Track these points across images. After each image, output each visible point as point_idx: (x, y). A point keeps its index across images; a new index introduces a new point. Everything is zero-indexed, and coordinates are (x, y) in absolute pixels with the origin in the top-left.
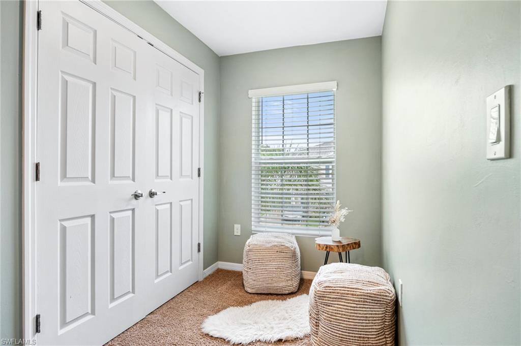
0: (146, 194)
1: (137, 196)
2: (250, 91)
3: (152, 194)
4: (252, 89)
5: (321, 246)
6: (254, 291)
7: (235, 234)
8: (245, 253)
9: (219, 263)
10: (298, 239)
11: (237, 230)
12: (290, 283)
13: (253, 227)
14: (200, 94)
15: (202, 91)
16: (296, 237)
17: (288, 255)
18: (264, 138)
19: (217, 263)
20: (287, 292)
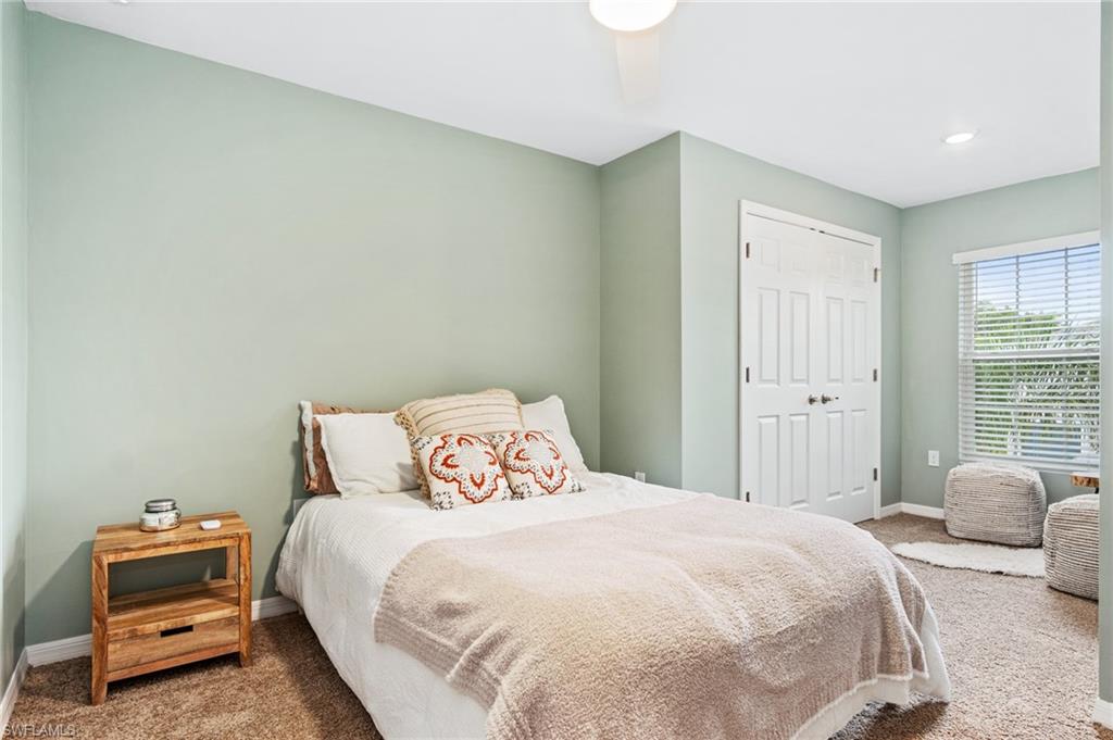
0: (820, 398)
1: (812, 401)
2: (955, 256)
3: (825, 400)
4: (958, 252)
5: (1080, 480)
6: (962, 535)
7: (930, 464)
8: (948, 483)
9: (903, 504)
10: (1042, 476)
11: (934, 458)
12: (1024, 530)
13: (960, 455)
14: (876, 270)
15: (879, 267)
16: (1041, 473)
17: (1023, 491)
18: (979, 291)
19: (898, 504)
20: (1019, 543)
